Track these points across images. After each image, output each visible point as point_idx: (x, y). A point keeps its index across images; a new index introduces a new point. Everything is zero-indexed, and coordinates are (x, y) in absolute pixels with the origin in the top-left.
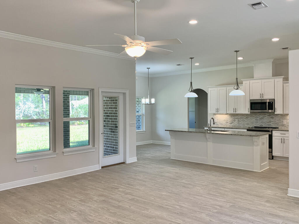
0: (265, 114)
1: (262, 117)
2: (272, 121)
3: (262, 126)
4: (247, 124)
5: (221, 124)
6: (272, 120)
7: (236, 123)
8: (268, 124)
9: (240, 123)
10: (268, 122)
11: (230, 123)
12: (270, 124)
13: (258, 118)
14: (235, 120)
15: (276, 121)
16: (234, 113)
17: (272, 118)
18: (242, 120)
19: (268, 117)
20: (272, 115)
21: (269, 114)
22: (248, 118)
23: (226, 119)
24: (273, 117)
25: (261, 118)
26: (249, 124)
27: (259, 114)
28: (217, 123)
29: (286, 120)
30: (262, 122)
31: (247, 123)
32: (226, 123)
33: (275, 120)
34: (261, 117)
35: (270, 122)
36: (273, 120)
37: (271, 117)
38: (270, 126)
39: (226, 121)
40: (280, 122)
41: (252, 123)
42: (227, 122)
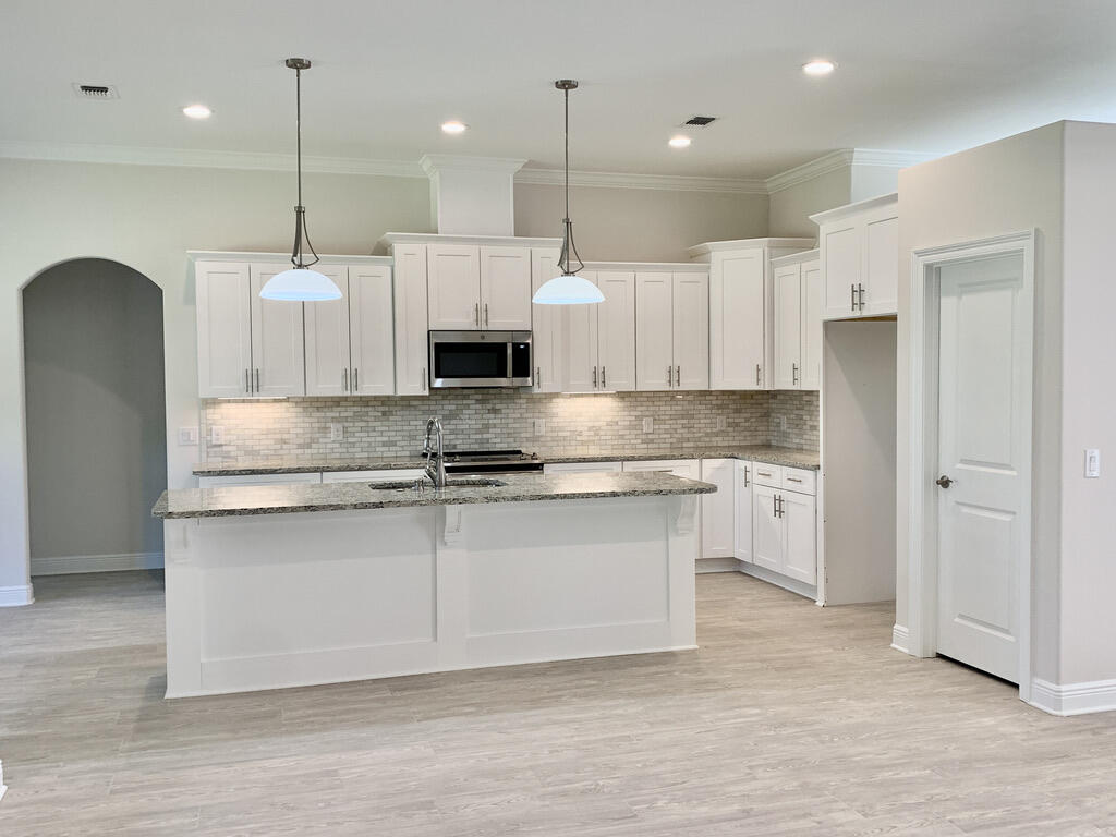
0: (466, 397)
1: (454, 407)
2: (495, 426)
3: (455, 446)
4: (384, 444)
5: (247, 453)
6: (495, 421)
7: (331, 444)
8: (479, 436)
9: (350, 440)
10: (478, 432)
11: (300, 446)
12: (485, 436)
13: (435, 412)
14: (325, 430)
15: (510, 426)
16: (348, 393)
17: (495, 411)
18: (363, 424)
19: (479, 406)
20: (495, 398)
21: (479, 397)
22: (391, 418)
23: (278, 426)
24: (498, 407)
25: (447, 412)
26: (394, 444)
27: (440, 397)
28: (225, 448)
29: (546, 417)
30: (452, 432)
31: (386, 439)
32: (279, 446)
33: (507, 421)
34: (450, 407)
35: (487, 427)
36: (499, 421)
37: (489, 406)
38: (485, 445)
39: (278, 436)
40: (524, 425)
41: (412, 438)
42: (284, 442)
